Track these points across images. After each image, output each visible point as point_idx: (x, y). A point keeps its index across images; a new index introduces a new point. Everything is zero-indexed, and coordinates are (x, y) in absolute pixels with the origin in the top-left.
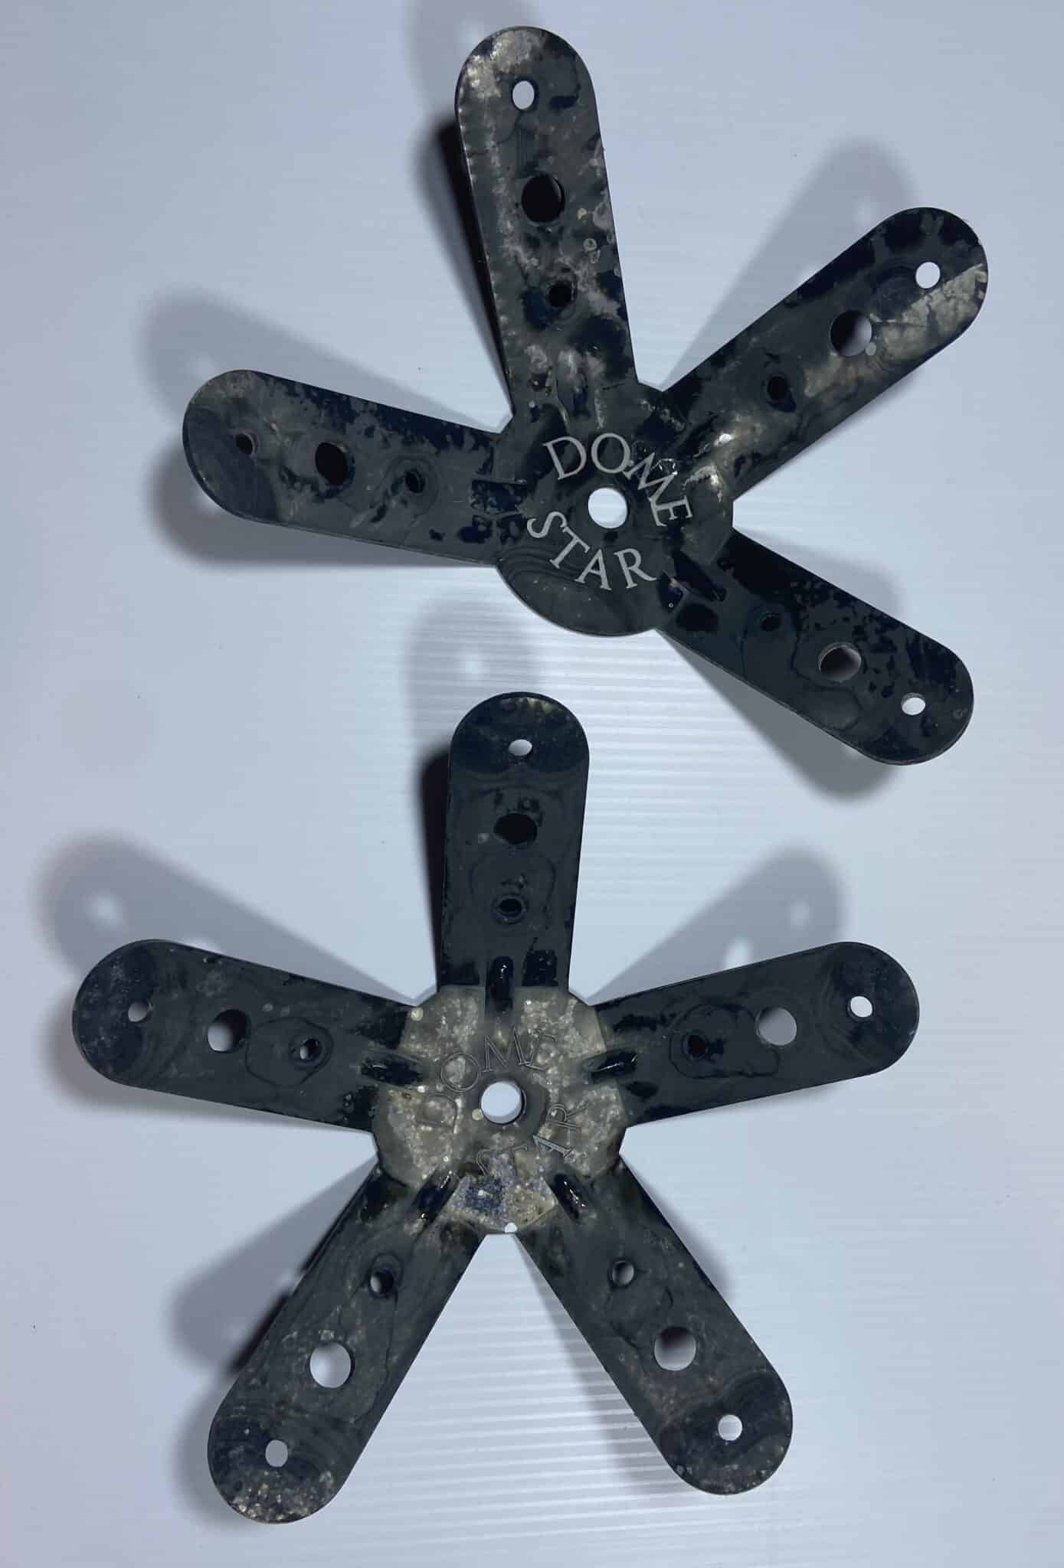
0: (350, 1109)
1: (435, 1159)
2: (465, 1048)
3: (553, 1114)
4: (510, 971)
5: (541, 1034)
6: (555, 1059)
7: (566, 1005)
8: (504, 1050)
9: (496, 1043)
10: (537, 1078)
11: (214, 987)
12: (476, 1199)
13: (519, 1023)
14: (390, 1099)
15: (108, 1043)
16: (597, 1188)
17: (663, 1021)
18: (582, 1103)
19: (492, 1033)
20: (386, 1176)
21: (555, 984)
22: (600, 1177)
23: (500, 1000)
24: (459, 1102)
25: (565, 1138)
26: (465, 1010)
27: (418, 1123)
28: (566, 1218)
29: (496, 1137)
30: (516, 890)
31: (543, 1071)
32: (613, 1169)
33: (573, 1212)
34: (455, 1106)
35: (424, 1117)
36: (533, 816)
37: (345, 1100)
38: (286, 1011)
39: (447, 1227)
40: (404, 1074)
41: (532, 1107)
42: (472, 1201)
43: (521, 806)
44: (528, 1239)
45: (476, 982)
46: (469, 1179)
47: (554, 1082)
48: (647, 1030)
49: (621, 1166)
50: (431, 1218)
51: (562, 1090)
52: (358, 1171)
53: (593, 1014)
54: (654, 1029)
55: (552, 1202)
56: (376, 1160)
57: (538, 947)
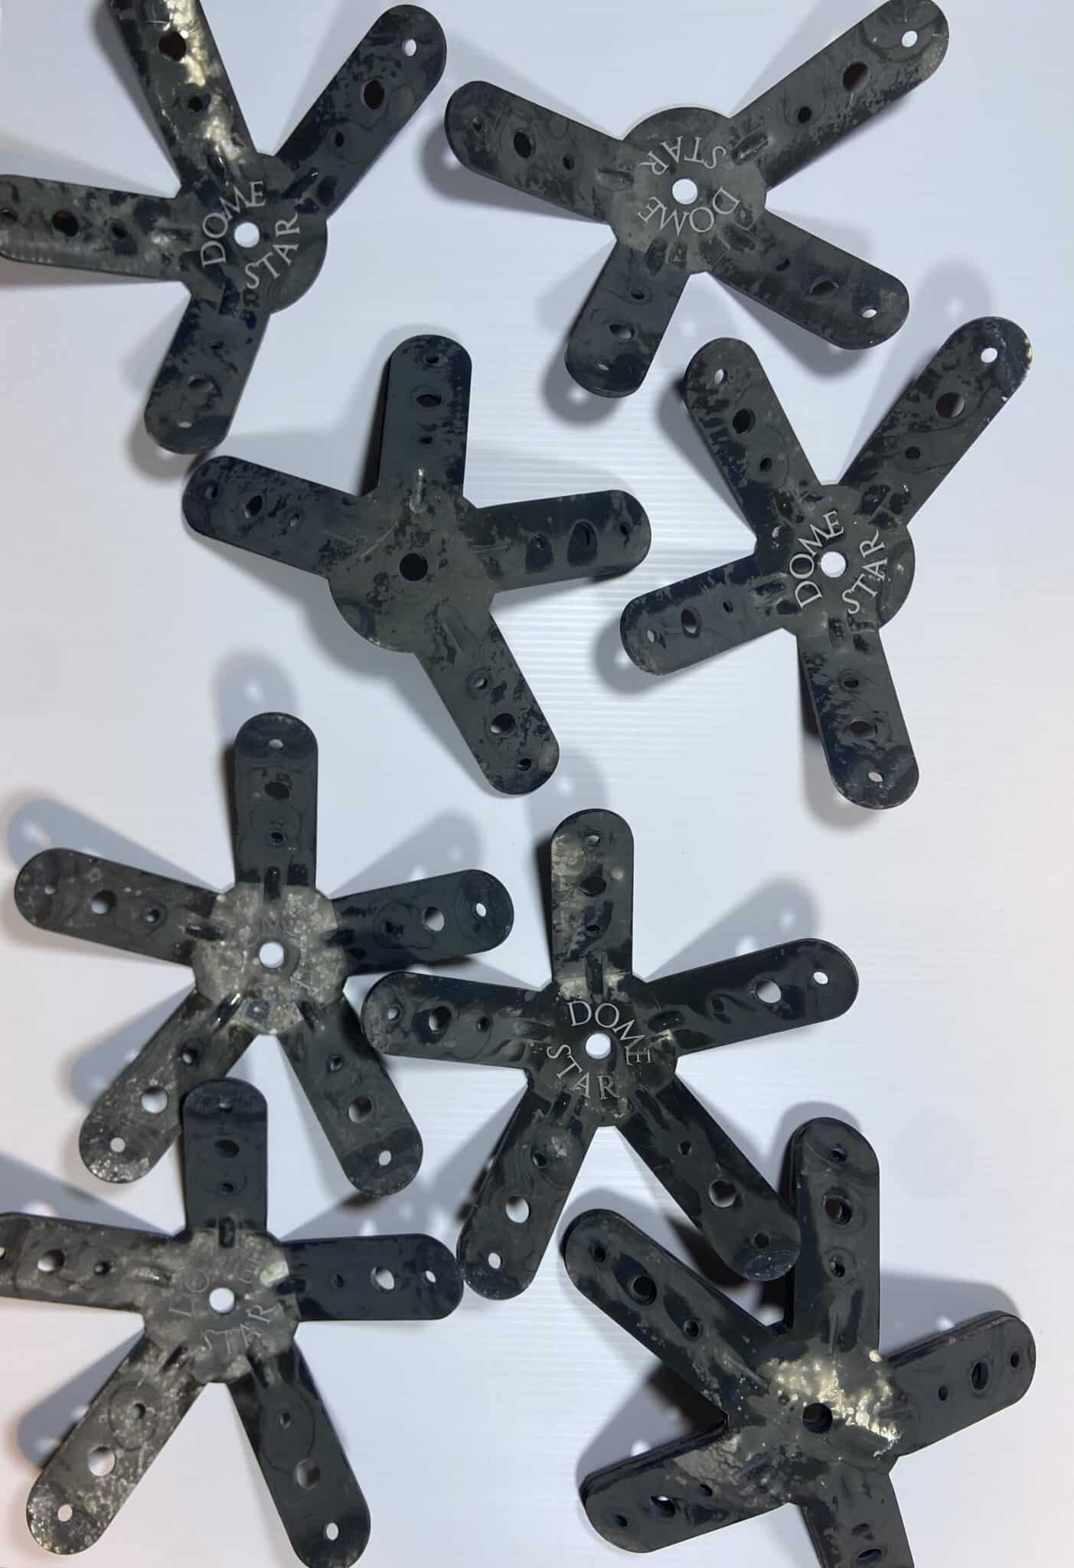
0: (178, 953)
1: (229, 986)
2: (251, 921)
3: (303, 964)
4: (278, 875)
5: (298, 916)
6: (306, 931)
7: (314, 898)
8: (274, 923)
9: (270, 919)
10: (294, 942)
11: (95, 876)
12: (253, 1012)
13: (284, 908)
14: (204, 949)
15: (33, 905)
16: (328, 1011)
17: (370, 911)
18: (321, 959)
19: (266, 913)
20: (199, 994)
21: (306, 885)
22: (329, 1005)
23: (272, 893)
24: (245, 953)
25: (309, 979)
26: (251, 897)
27: (220, 964)
28: (306, 1029)
29: (267, 976)
30: (279, 827)
31: (298, 937)
32: (337, 1001)
33: (311, 1025)
34: (242, 955)
35: (224, 960)
36: (286, 784)
37: (175, 947)
38: (138, 893)
39: (234, 1028)
40: (211, 934)
41: (291, 959)
42: (250, 1013)
43: (278, 778)
44: (283, 1039)
45: (258, 881)
46: (250, 1000)
47: (305, 945)
48: (360, 916)
49: (343, 999)
50: (224, 1022)
51: (308, 949)
52: (183, 991)
53: (330, 905)
54: (364, 915)
55: (300, 1018)
56: (194, 986)
57: (294, 862)
